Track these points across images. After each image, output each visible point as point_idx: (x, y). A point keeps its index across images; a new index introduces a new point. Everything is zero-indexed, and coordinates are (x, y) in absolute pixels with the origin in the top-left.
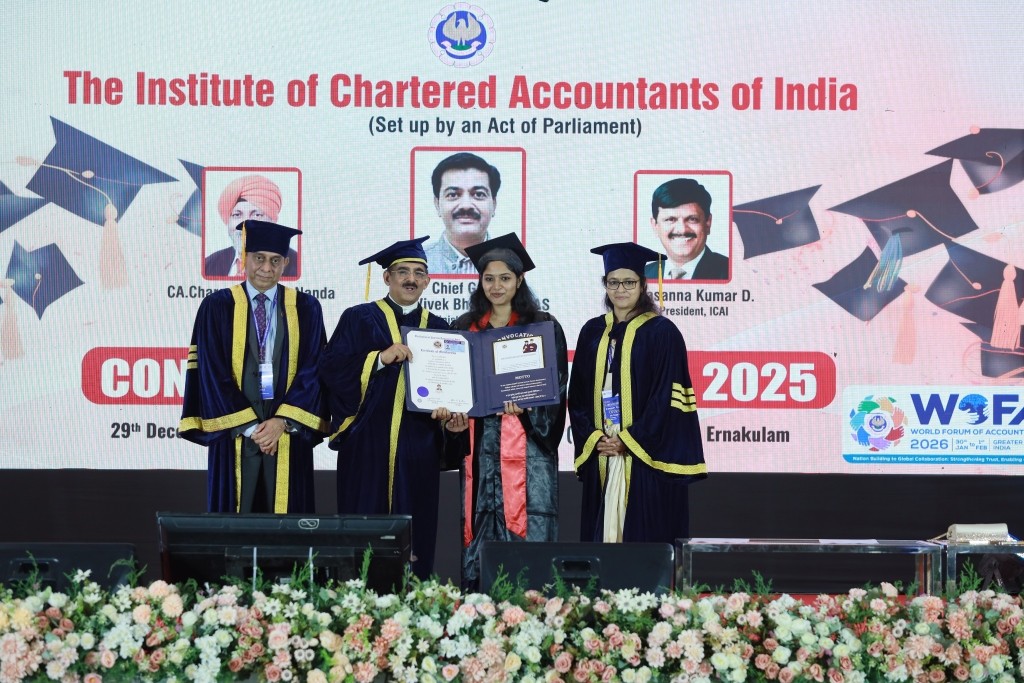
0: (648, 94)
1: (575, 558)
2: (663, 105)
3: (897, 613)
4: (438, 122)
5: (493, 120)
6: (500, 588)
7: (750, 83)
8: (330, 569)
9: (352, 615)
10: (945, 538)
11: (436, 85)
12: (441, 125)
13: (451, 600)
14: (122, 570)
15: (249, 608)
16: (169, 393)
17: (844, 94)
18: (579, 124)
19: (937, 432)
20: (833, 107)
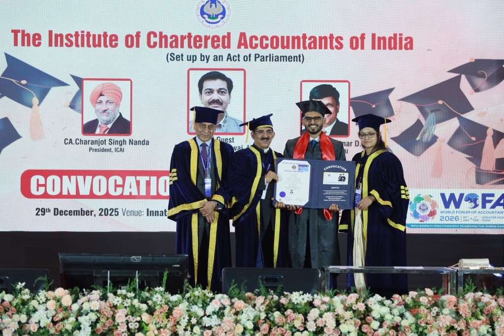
0: (308, 42)
1: (270, 276)
2: (315, 47)
3: (433, 304)
4: (201, 56)
5: (229, 55)
6: (232, 291)
7: (359, 36)
8: (146, 282)
9: (158, 305)
10: (457, 266)
11: (200, 37)
12: (203, 57)
13: (208, 297)
14: (41, 282)
15: (106, 301)
16: (65, 193)
17: (406, 42)
18: (273, 57)
19: (453, 212)
20: (401, 48)
